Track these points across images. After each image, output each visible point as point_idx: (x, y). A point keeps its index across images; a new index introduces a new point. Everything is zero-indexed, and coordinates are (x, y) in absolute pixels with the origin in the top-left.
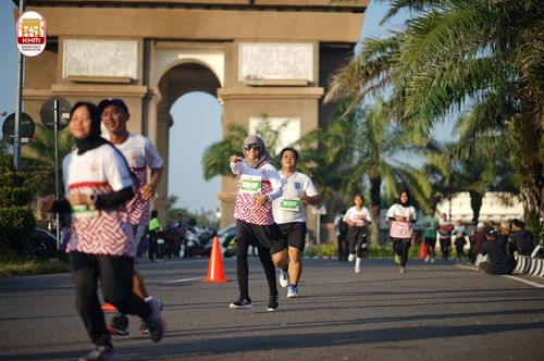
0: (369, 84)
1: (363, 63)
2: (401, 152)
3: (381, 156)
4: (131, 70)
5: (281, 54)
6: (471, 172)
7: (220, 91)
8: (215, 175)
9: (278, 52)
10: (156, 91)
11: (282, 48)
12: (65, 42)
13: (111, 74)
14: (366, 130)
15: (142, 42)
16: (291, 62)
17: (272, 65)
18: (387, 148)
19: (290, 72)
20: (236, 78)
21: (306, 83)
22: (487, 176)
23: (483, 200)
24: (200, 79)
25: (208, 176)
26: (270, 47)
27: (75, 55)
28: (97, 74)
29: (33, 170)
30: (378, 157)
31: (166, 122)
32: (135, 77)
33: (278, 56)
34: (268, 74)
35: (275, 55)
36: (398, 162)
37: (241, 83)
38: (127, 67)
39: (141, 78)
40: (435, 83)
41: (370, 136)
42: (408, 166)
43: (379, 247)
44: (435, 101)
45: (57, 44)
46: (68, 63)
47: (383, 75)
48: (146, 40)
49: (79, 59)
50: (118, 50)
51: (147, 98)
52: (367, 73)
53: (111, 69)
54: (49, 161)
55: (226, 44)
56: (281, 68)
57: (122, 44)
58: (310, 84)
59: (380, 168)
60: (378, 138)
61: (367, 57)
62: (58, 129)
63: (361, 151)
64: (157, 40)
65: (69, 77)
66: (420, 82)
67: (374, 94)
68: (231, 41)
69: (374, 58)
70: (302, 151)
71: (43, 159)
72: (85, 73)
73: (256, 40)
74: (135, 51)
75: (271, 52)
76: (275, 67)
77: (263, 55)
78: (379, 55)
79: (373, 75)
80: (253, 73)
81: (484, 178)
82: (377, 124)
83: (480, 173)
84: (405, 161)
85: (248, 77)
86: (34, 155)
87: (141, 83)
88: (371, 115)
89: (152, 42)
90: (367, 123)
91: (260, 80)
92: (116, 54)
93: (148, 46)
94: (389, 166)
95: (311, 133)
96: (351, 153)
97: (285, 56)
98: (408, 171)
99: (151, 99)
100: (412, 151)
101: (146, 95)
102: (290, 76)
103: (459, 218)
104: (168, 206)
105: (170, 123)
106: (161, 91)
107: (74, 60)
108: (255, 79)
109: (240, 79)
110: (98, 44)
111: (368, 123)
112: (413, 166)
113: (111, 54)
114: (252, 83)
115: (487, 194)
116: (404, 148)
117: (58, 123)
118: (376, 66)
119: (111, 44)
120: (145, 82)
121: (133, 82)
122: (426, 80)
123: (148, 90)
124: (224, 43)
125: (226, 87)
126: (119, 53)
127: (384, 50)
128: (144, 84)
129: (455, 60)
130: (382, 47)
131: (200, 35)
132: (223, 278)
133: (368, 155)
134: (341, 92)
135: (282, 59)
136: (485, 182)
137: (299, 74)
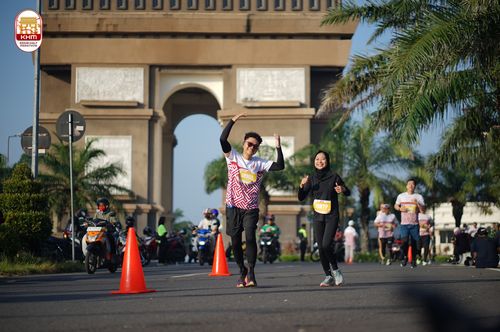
0: (358, 99)
1: (352, 79)
2: (388, 165)
3: (370, 169)
4: (138, 94)
5: (276, 78)
6: (452, 183)
7: (220, 113)
8: (216, 188)
9: (273, 76)
10: (161, 113)
11: (276, 72)
12: (77, 69)
13: (120, 99)
14: (354, 145)
15: (148, 68)
16: (285, 85)
17: (267, 88)
18: (375, 162)
19: (283, 94)
20: (235, 100)
21: (298, 105)
22: (468, 186)
23: (465, 208)
24: (201, 102)
25: (209, 190)
26: (265, 72)
27: (87, 81)
28: (107, 98)
29: (50, 186)
30: (367, 171)
31: (170, 142)
32: (141, 101)
33: (273, 80)
34: (264, 96)
35: (270, 78)
36: (385, 174)
37: (239, 105)
38: (134, 93)
39: (147, 103)
40: (421, 91)
41: (358, 151)
42: (394, 178)
43: (368, 254)
44: (420, 110)
45: (70, 72)
46: (81, 88)
47: (371, 89)
48: (152, 67)
49: (90, 85)
50: (126, 76)
51: (153, 119)
52: (356, 87)
53: (120, 93)
54: (64, 178)
55: (225, 70)
56: (275, 90)
57: (130, 71)
58: (302, 106)
59: (368, 181)
60: (367, 153)
61: (356, 74)
62: (72, 141)
63: (350, 165)
64: (161, 67)
65: (82, 101)
66: (406, 91)
67: (362, 108)
68: (229, 67)
69: (362, 73)
70: (296, 167)
71: (58, 175)
72: (96, 98)
73: (252, 65)
74: (141, 77)
75: (267, 76)
76: (270, 90)
77: (259, 79)
78: (366, 71)
79: (362, 89)
80: (250, 96)
81: (465, 188)
82: (365, 140)
83: (461, 184)
84: (392, 174)
85: (246, 100)
86: (50, 172)
87: (147, 107)
88: (359, 131)
89: (157, 69)
90: (355, 139)
91: (257, 102)
92: (124, 81)
93: (153, 71)
94: (376, 178)
95: (304, 149)
96: (341, 166)
97: (278, 79)
98: (394, 182)
99: (156, 121)
100: (398, 164)
101: (152, 117)
102: (284, 98)
103: (441, 227)
104: (174, 220)
105: (174, 143)
106: (166, 114)
107: (86, 87)
108: (252, 101)
109: (238, 101)
110: (108, 71)
111: (357, 140)
112: (399, 177)
113: (120, 80)
114: (249, 105)
115: (468, 204)
116: (390, 162)
117: (72, 135)
118: (364, 82)
119: (120, 72)
120: (151, 105)
121: (139, 106)
122: (411, 89)
123: (154, 112)
124: (222, 68)
125: (225, 109)
126: (127, 80)
127: (372, 66)
128: (150, 107)
129: (439, 70)
130: (370, 64)
131: (201, 61)
132: (227, 272)
133: (357, 168)
134: (332, 106)
135: (276, 82)
136: (466, 192)
137: (293, 96)
